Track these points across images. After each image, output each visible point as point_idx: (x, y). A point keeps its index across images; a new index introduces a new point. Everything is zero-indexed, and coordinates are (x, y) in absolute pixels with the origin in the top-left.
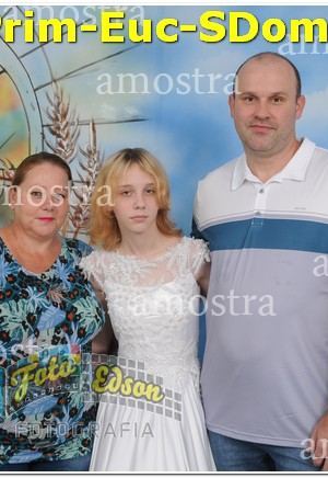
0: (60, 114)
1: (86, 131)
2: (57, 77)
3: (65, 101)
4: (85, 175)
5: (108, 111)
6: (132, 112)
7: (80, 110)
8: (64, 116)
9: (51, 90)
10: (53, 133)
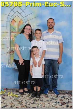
1: (32, 27)
5: (35, 25)
6: (38, 25)
9: (28, 22)
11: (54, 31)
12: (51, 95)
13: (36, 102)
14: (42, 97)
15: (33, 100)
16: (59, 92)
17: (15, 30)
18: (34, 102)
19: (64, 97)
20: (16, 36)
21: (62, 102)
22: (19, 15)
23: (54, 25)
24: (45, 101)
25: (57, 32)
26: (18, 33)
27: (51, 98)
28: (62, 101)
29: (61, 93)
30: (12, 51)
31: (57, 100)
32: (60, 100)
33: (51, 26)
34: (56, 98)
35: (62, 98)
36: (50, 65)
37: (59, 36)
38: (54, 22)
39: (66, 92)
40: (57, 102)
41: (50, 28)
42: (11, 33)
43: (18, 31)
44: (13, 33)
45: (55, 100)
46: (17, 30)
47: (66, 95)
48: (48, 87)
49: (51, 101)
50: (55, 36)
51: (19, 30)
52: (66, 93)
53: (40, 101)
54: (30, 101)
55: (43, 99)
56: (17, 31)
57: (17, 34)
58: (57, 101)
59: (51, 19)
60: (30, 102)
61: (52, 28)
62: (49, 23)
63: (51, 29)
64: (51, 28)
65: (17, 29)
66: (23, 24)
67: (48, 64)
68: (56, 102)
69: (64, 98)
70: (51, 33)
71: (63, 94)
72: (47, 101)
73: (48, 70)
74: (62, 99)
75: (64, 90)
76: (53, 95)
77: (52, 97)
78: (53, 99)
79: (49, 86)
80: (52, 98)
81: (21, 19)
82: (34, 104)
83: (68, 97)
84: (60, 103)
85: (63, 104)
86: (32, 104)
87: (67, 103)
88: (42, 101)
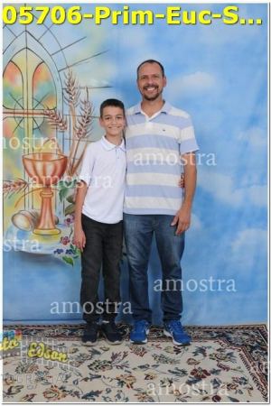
0: (71, 83)
1: (83, 92)
2: (69, 65)
3: (73, 77)
4: (83, 113)
5: (94, 82)
6: (105, 83)
7: (81, 81)
8: (73, 84)
9: (67, 71)
10: (68, 92)
11: (164, 109)
12: (157, 346)
13: (100, 373)
14: (122, 354)
15: (92, 365)
17: (21, 102)
18: (93, 373)
19: (202, 351)
20: (21, 124)
21: (195, 370)
22: (32, 44)
23: (164, 83)
24: (134, 369)
25: (174, 112)
26: (30, 116)
27: (155, 357)
28: (197, 367)
30: (8, 183)
31: (177, 362)
32: (189, 362)
33: (151, 89)
34: (173, 356)
35: (196, 354)
36: (152, 232)
37: (181, 128)
38: (163, 75)
39: (208, 332)
40: (177, 369)
41: (150, 96)
42: (4, 116)
43: (30, 107)
44: (12, 115)
45: (172, 362)
46: (25, 103)
47: (211, 343)
48: (146, 316)
49: (157, 366)
50: (165, 126)
51: (35, 103)
52: (209, 336)
53: (114, 368)
54: (78, 370)
55: (125, 360)
56: (25, 107)
57: (26, 119)
58: (177, 365)
59: (151, 61)
60: (80, 374)
61: (157, 96)
62: (146, 77)
63: (152, 103)
64: (153, 99)
65: (25, 99)
66: (48, 80)
67: (142, 231)
68: (173, 369)
69: (205, 355)
70: (150, 115)
71: (198, 338)
72: (141, 367)
73: (142, 255)
74: (197, 358)
75: (202, 324)
76: (164, 344)
77: (159, 352)
78: (162, 359)
79: (149, 311)
80: (159, 355)
81: (40, 61)
82: (94, 380)
83: (216, 352)
84: (189, 373)
85: (199, 378)
86: (86, 379)
87: (214, 372)
88: (124, 368)
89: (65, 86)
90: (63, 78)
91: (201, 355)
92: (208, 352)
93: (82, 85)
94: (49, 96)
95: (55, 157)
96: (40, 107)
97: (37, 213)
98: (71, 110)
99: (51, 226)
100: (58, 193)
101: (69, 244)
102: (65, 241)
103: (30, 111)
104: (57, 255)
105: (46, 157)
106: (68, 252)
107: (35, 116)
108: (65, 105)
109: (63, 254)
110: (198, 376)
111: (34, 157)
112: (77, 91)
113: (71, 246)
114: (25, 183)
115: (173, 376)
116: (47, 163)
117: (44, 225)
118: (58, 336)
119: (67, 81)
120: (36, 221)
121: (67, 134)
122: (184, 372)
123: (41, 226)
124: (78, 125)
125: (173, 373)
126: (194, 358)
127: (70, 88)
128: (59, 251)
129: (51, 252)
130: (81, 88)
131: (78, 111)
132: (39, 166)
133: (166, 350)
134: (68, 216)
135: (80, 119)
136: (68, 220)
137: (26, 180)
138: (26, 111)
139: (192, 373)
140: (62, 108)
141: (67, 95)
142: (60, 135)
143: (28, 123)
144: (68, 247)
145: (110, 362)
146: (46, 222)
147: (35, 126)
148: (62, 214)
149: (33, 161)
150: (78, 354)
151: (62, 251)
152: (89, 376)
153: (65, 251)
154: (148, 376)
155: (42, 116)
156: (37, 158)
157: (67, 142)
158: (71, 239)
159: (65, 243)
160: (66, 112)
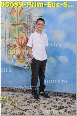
0: (30, 15)
1: (34, 18)
2: (30, 10)
3: (31, 13)
8: (31, 16)
9: (29, 12)
10: (29, 18)
12: (51, 98)
13: (30, 104)
15: (29, 101)
16: (62, 95)
17: (15, 21)
18: (28, 104)
19: (65, 101)
20: (15, 28)
24: (41, 104)
26: (18, 25)
27: (49, 101)
28: (61, 105)
29: (63, 96)
30: (11, 45)
32: (59, 103)
34: (55, 101)
35: (62, 101)
39: (69, 95)
40: (54, 105)
42: (11, 25)
43: (18, 23)
44: (13, 25)
45: (54, 103)
46: (17, 21)
47: (69, 98)
49: (49, 104)
51: (20, 21)
52: (69, 96)
53: (35, 103)
54: (24, 102)
56: (17, 23)
57: (17, 26)
60: (24, 104)
66: (24, 14)
69: (65, 102)
71: (65, 97)
72: (43, 103)
76: (53, 97)
78: (51, 102)
81: (21, 8)
82: (27, 106)
83: (69, 101)
84: (58, 107)
85: (60, 109)
86: (25, 105)
87: (66, 107)
88: (38, 103)
89: (28, 16)
90: (28, 14)
91: (64, 102)
92: (67, 101)
93: (34, 16)
94: (24, 19)
95: (25, 38)
96: (21, 23)
97: (19, 55)
98: (30, 24)
99: (23, 59)
100: (25, 49)
101: (28, 64)
102: (27, 63)
103: (18, 24)
104: (24, 68)
105: (22, 38)
106: (27, 67)
107: (19, 25)
108: (28, 22)
109: (26, 67)
110: (60, 108)
111: (19, 38)
112: (32, 18)
113: (29, 65)
114: (16, 46)
115: (52, 107)
116: (22, 40)
117: (21, 58)
118: (22, 92)
119: (29, 15)
120: (19, 57)
121: (28, 31)
122: (56, 106)
123: (20, 59)
124: (32, 28)
125: (53, 106)
126: (62, 102)
127: (30, 17)
128: (25, 66)
129: (23, 66)
130: (33, 17)
131: (32, 24)
132: (20, 40)
133: (54, 99)
134: (28, 56)
135: (33, 26)
136: (28, 57)
137: (16, 45)
138: (17, 24)
139: (59, 107)
140: (27, 23)
141: (29, 19)
142: (26, 31)
143: (17, 27)
144: (28, 65)
145: (34, 101)
146: (22, 57)
147: (19, 28)
148: (26, 55)
149: (18, 39)
150: (26, 98)
151: (26, 66)
152: (27, 105)
153: (27, 66)
154: (45, 106)
155: (22, 25)
156: (20, 38)
157: (28, 34)
158: (29, 63)
159: (27, 64)
160: (29, 24)
